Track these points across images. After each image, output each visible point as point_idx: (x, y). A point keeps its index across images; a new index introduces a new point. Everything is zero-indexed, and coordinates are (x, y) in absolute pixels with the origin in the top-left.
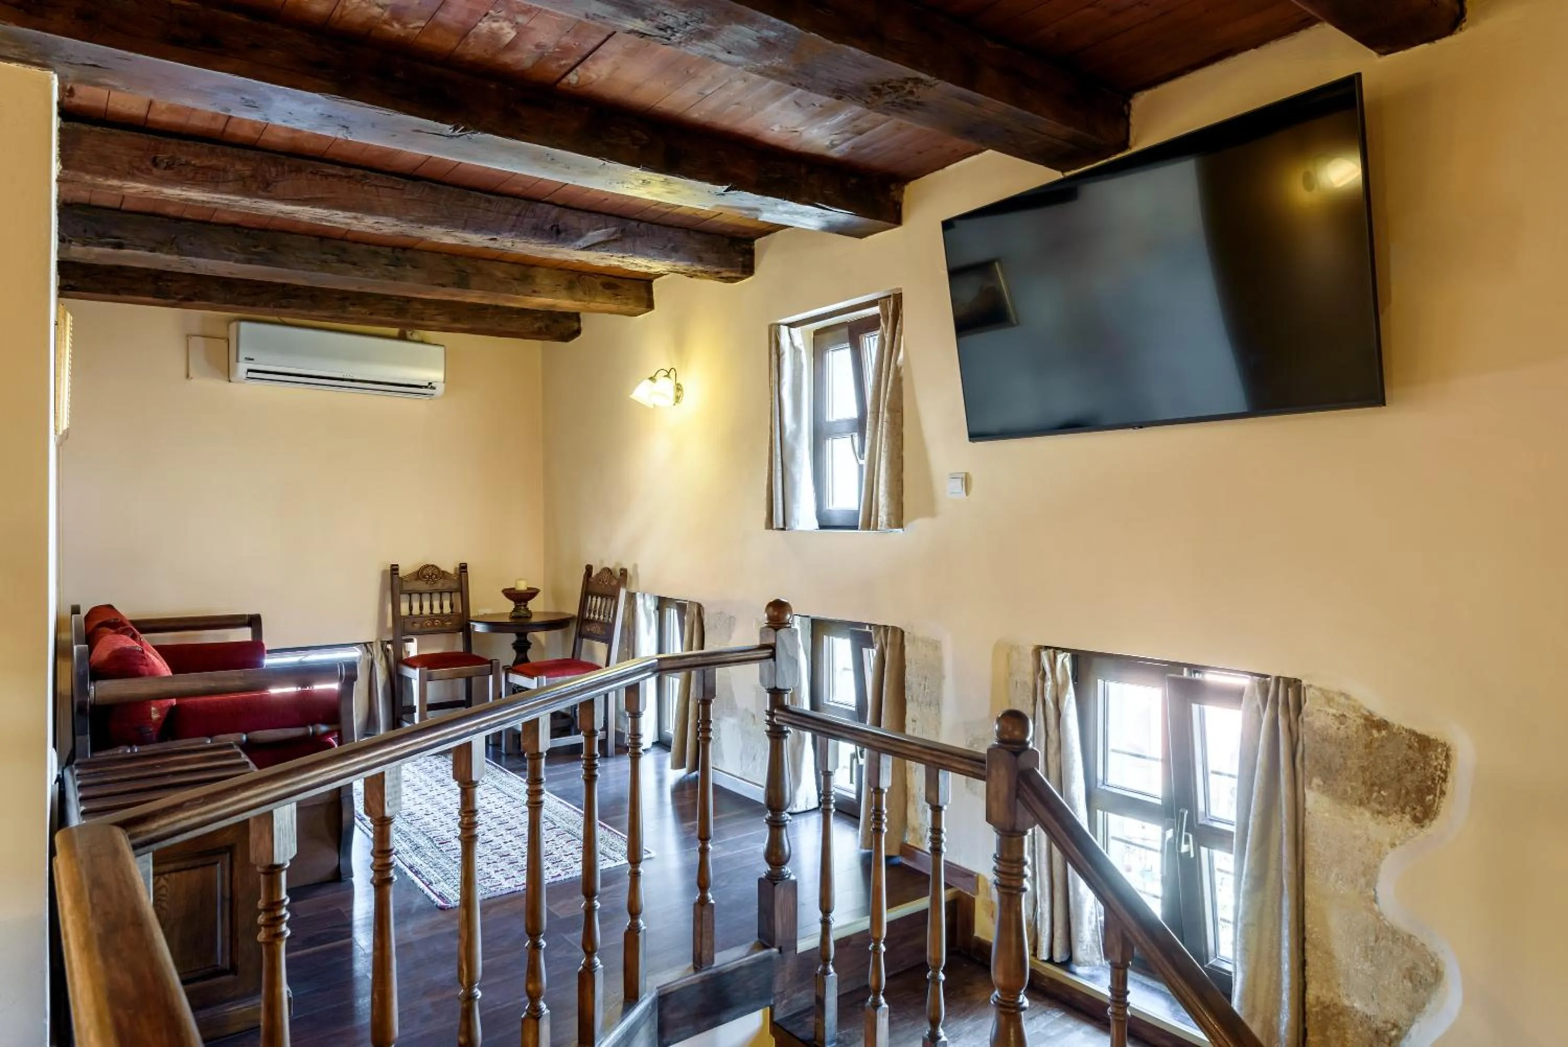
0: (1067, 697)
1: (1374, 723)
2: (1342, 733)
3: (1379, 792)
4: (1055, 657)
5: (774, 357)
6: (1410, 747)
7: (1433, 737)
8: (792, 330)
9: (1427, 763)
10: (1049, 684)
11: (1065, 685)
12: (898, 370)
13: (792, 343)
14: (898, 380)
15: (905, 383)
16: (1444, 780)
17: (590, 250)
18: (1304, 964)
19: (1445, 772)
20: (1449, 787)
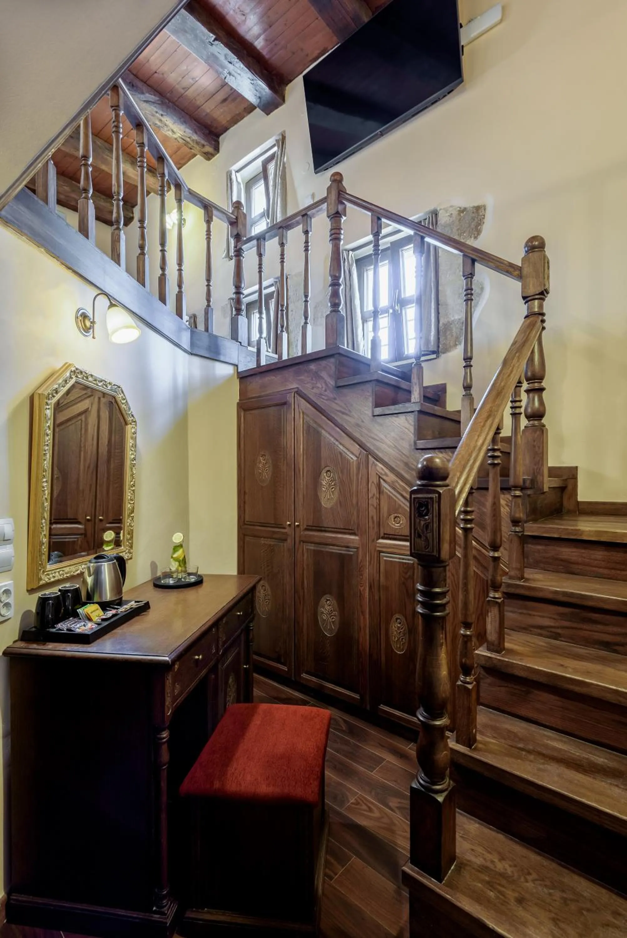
0: (353, 267)
1: (462, 211)
2: (451, 220)
3: (463, 235)
4: (349, 254)
5: (229, 184)
6: (473, 213)
7: (480, 205)
8: (237, 173)
9: (478, 215)
10: (346, 263)
11: (352, 264)
12: (284, 164)
13: (237, 180)
14: (284, 168)
15: (287, 170)
16: (484, 218)
17: (147, 103)
18: (438, 313)
19: (484, 216)
20: (485, 220)
